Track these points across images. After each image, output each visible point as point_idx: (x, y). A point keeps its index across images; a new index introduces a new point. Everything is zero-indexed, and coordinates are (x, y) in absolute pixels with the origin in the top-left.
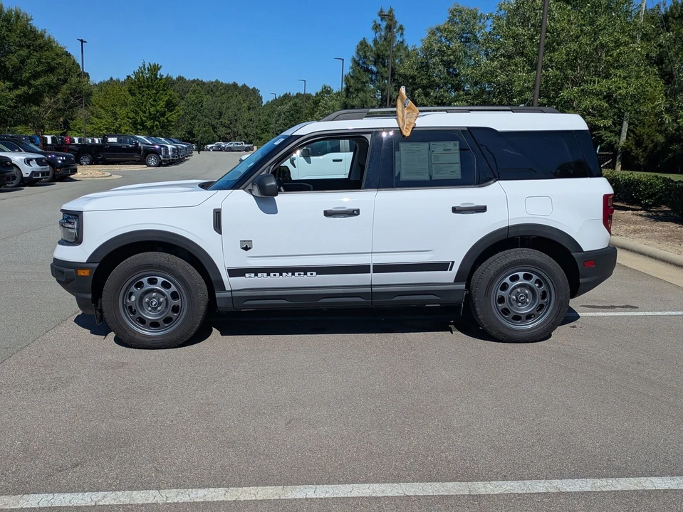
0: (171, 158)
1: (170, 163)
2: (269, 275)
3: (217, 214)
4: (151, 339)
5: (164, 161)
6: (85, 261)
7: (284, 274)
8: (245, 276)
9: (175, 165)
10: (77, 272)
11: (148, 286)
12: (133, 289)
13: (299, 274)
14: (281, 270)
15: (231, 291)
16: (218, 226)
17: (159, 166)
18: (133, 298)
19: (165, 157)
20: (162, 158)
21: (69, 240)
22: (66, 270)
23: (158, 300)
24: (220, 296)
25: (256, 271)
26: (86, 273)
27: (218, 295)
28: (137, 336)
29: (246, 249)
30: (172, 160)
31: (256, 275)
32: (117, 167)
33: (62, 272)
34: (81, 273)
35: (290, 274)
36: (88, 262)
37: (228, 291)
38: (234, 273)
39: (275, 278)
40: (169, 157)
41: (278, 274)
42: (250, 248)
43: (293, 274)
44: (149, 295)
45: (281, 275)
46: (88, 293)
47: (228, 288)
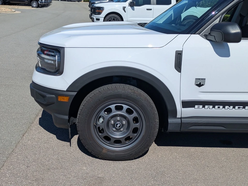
0: (44, 3)
1: (43, 6)
2: (214, 107)
3: (179, 55)
4: (115, 154)
5: (41, 5)
6: (65, 90)
7: (227, 107)
8: (194, 107)
9: (45, 7)
10: (57, 98)
11: (115, 112)
12: (103, 113)
13: (239, 108)
14: (224, 104)
15: (181, 118)
16: (178, 66)
17: (37, 7)
18: (101, 120)
19: (41, 3)
20: (39, 3)
21: (47, 69)
22: (48, 96)
23: (121, 122)
24: (171, 122)
25: (204, 103)
26: (66, 99)
27: (170, 120)
28: (104, 151)
29: (200, 85)
30: (44, 4)
31: (204, 107)
32: (16, 7)
33: (44, 97)
34: (61, 99)
35: (231, 107)
36: (67, 91)
37: (179, 118)
38: (186, 104)
39: (219, 110)
40: (43, 3)
41: (221, 107)
42: (203, 85)
43: (234, 107)
44: (114, 118)
45: (224, 107)
46: (66, 115)
47: (179, 116)
